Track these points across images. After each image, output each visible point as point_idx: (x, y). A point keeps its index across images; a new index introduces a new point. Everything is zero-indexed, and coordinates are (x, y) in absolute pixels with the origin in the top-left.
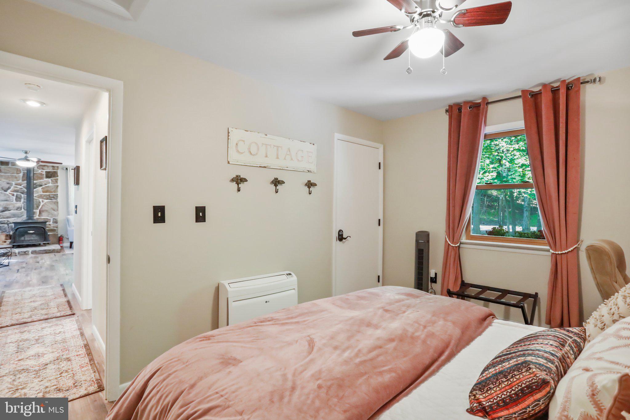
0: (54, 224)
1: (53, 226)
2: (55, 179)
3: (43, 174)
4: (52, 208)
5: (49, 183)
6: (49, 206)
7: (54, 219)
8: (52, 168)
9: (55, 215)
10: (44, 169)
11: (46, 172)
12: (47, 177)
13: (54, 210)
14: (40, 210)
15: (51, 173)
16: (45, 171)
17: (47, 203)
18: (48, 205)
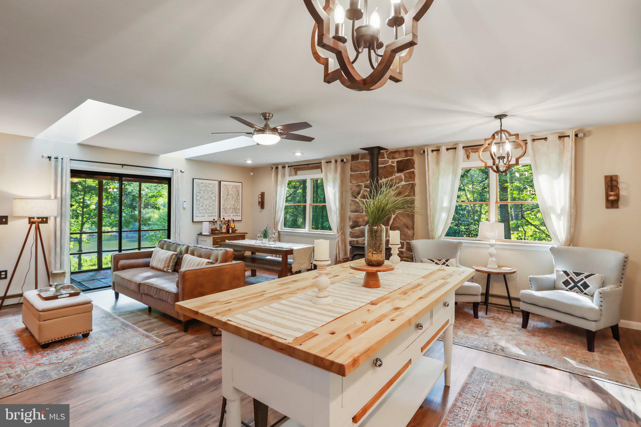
0: (408, 252)
1: (407, 256)
2: (408, 173)
3: (394, 166)
4: (405, 224)
5: (402, 181)
6: (401, 220)
7: (408, 243)
8: (403, 154)
9: (409, 236)
10: (394, 158)
11: (397, 162)
12: (400, 170)
13: (407, 228)
14: (390, 227)
15: (403, 164)
16: (396, 160)
17: (398, 215)
18: (399, 219)
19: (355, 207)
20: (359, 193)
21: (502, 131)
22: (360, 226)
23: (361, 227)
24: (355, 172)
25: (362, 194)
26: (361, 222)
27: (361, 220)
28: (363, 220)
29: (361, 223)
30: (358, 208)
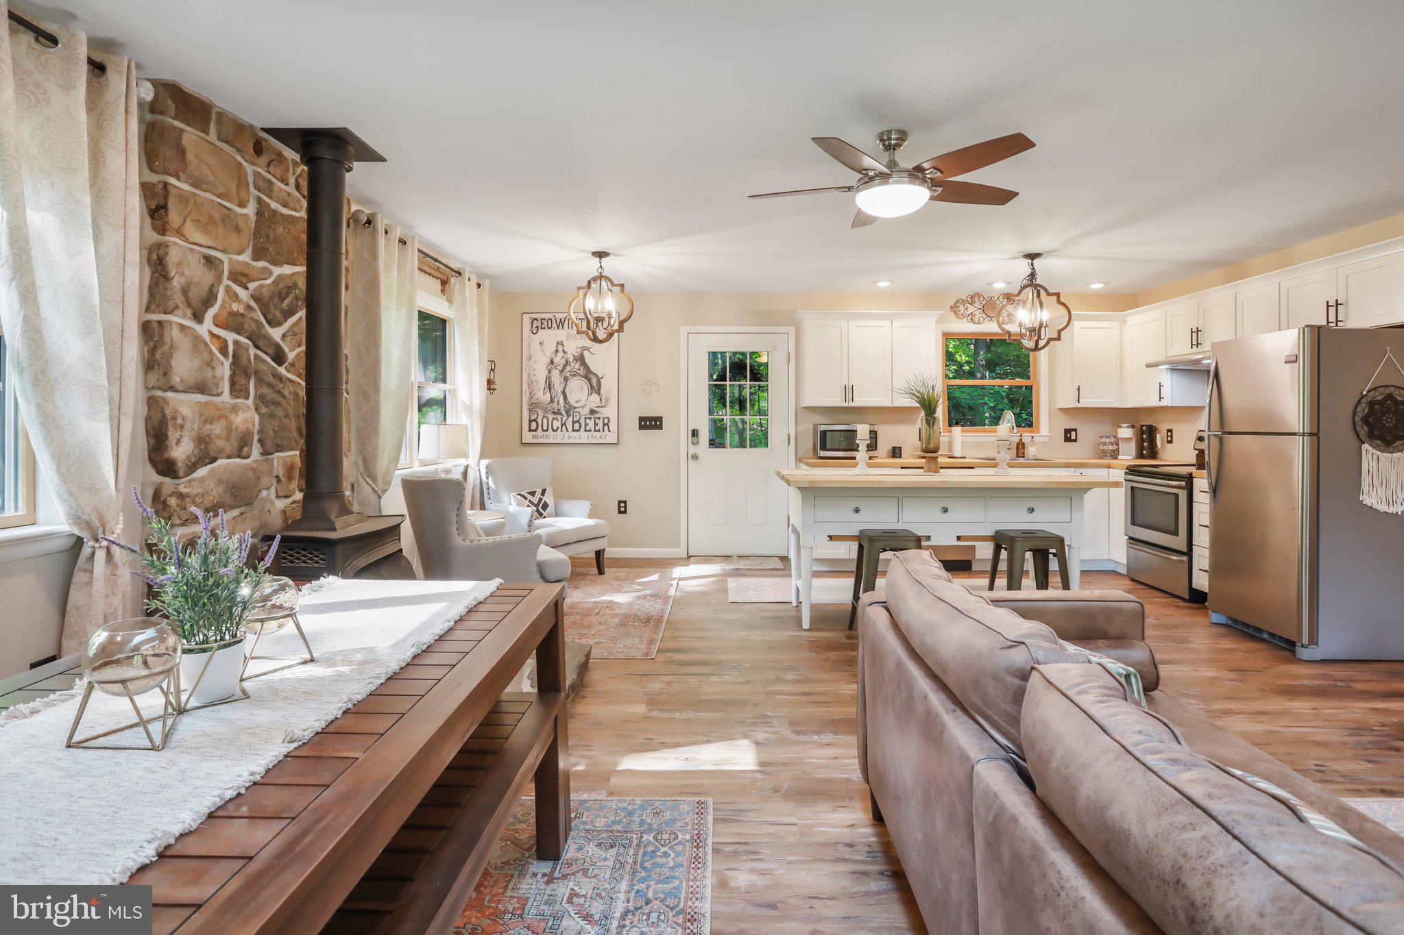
19: (197, 363)
20: (210, 299)
21: (601, 277)
22: (214, 460)
23: (220, 462)
24: (197, 183)
25: (223, 306)
26: (219, 437)
27: (217, 429)
28: (229, 430)
29: (220, 443)
30: (209, 373)
